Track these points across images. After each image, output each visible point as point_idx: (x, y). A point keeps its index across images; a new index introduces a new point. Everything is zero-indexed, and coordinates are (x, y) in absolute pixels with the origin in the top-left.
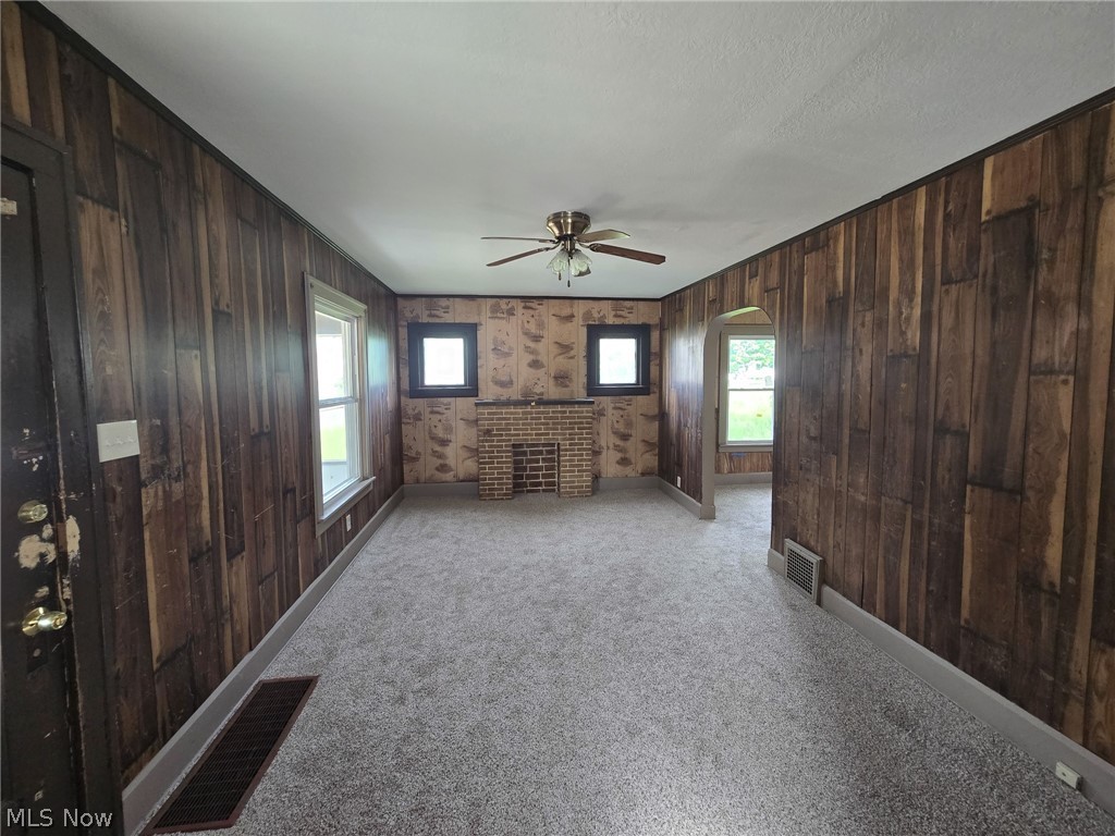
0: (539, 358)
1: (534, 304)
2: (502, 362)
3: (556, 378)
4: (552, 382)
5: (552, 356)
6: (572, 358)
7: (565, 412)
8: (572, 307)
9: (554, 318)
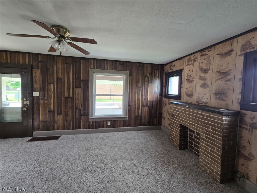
0: (206, 82)
1: (206, 52)
2: (189, 85)
3: (216, 94)
4: (213, 96)
5: (214, 81)
6: (230, 80)
7: (203, 115)
8: (231, 45)
9: (218, 56)
